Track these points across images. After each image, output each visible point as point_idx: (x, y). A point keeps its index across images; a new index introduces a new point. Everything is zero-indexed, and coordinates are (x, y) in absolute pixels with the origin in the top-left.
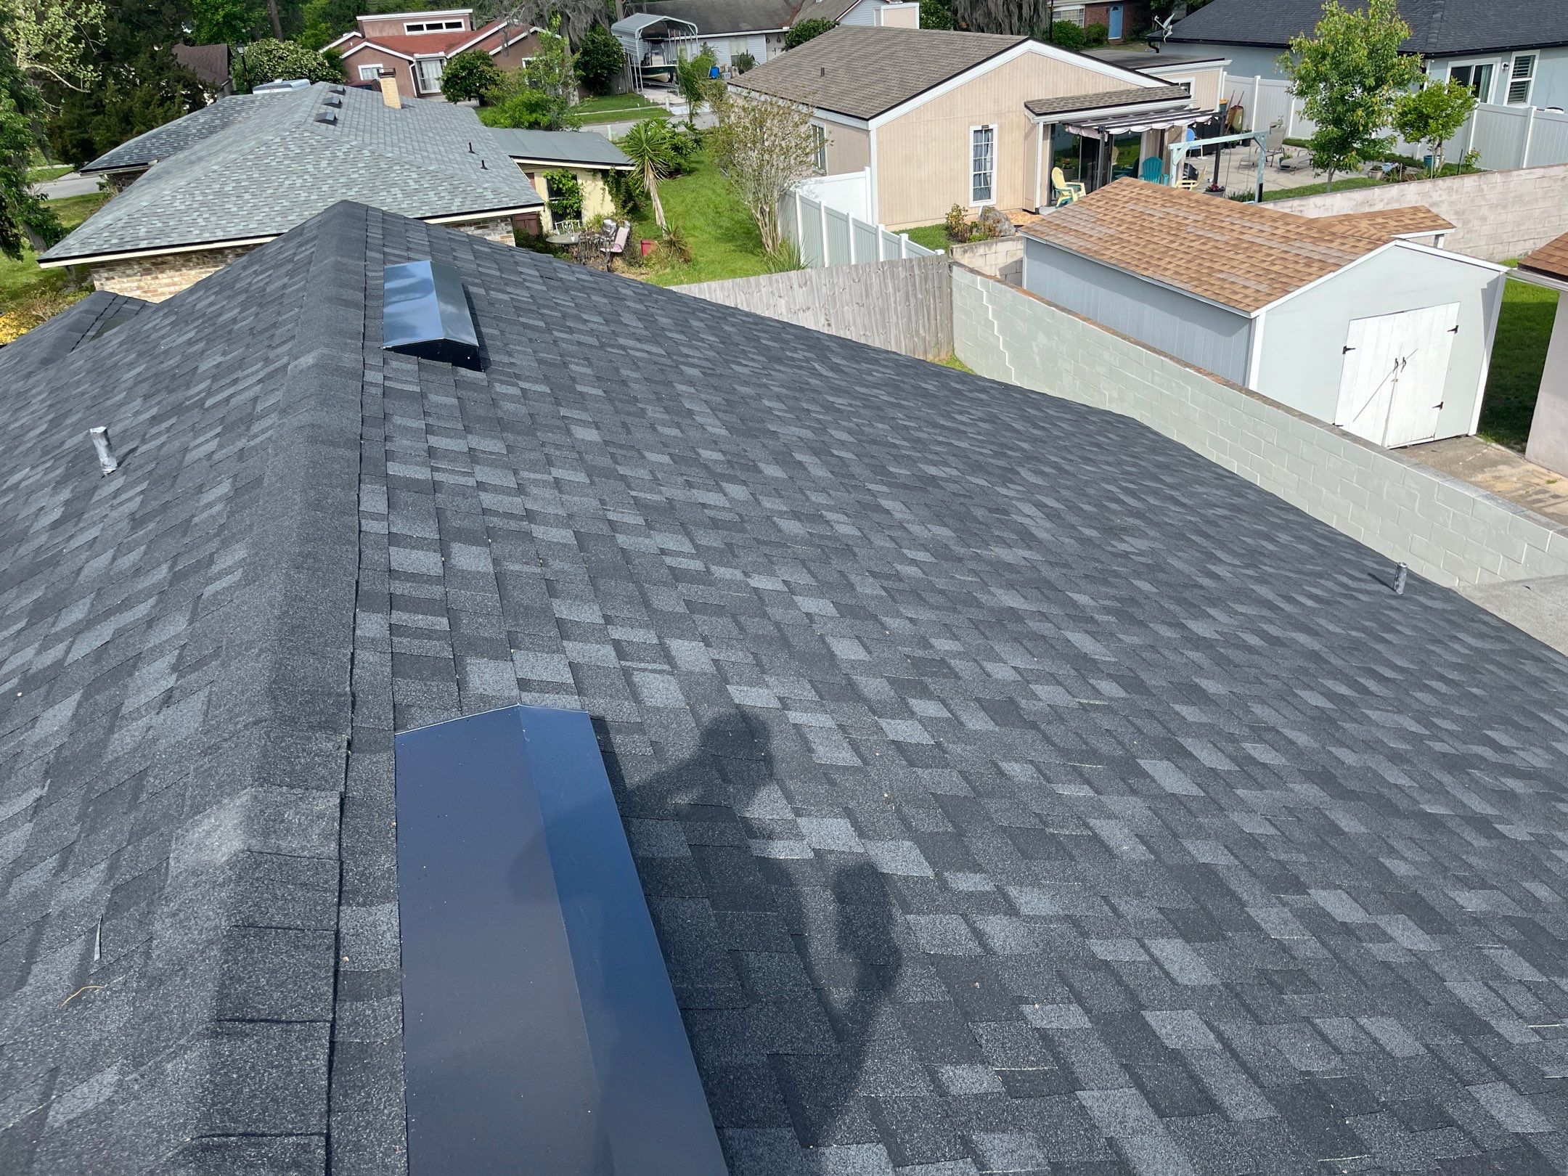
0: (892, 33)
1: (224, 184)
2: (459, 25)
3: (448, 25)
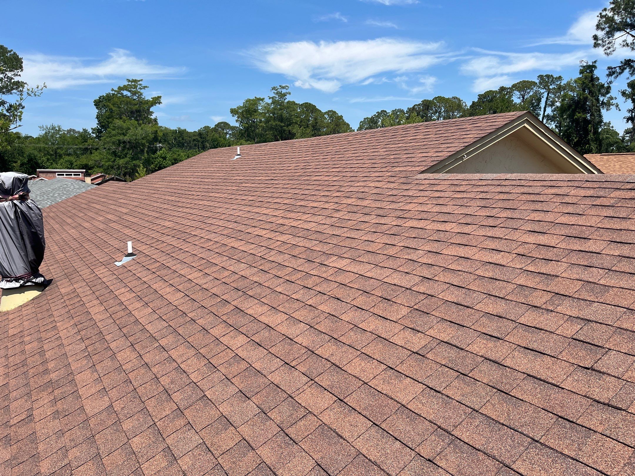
2: (79, 175)
3: (74, 175)
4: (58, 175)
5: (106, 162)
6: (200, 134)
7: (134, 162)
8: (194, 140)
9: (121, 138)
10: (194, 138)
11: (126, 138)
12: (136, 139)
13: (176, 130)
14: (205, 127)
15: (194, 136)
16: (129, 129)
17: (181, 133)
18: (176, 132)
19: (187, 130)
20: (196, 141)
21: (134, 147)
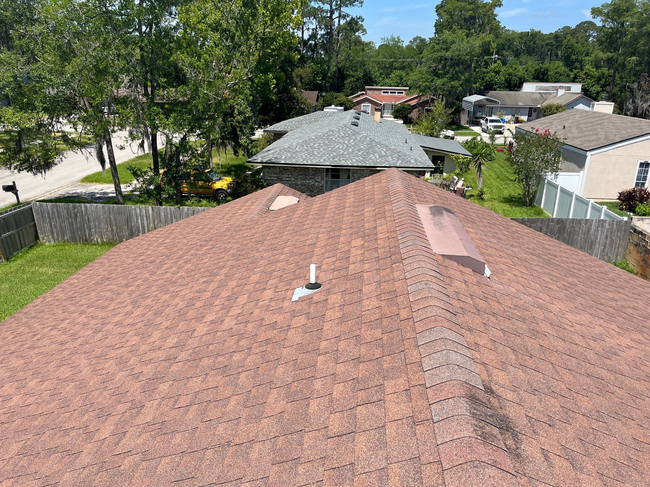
0: (601, 115)
1: (315, 144)
2: (402, 93)
3: (398, 93)
4: (384, 92)
5: (424, 82)
6: (556, 37)
7: (452, 83)
8: (547, 44)
9: (443, 54)
10: (548, 42)
11: (448, 54)
12: (459, 56)
13: (528, 33)
14: (565, 27)
15: (549, 39)
16: (454, 42)
17: (534, 35)
18: (528, 35)
19: (542, 32)
20: (550, 46)
21: (456, 64)
